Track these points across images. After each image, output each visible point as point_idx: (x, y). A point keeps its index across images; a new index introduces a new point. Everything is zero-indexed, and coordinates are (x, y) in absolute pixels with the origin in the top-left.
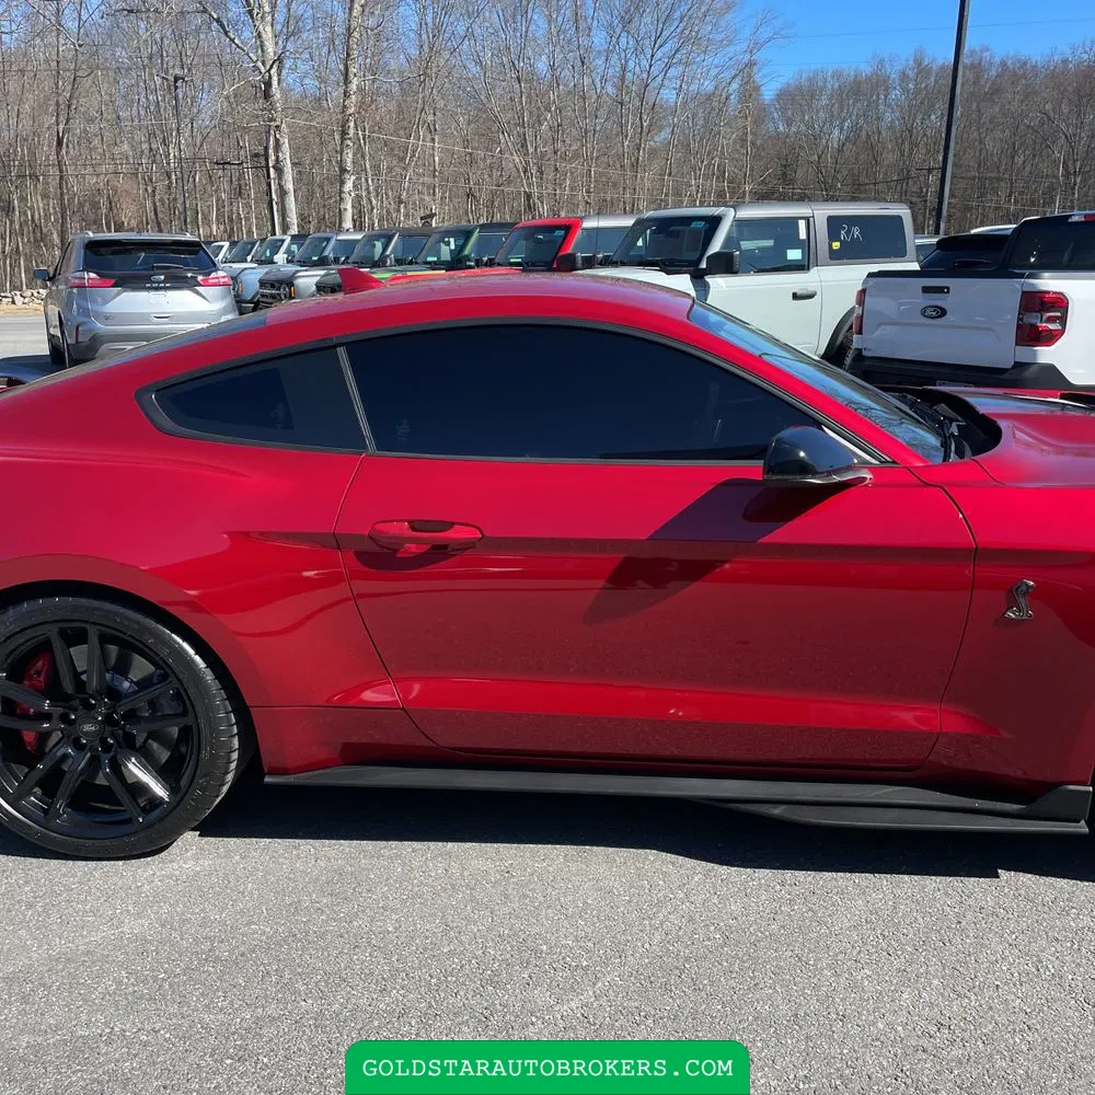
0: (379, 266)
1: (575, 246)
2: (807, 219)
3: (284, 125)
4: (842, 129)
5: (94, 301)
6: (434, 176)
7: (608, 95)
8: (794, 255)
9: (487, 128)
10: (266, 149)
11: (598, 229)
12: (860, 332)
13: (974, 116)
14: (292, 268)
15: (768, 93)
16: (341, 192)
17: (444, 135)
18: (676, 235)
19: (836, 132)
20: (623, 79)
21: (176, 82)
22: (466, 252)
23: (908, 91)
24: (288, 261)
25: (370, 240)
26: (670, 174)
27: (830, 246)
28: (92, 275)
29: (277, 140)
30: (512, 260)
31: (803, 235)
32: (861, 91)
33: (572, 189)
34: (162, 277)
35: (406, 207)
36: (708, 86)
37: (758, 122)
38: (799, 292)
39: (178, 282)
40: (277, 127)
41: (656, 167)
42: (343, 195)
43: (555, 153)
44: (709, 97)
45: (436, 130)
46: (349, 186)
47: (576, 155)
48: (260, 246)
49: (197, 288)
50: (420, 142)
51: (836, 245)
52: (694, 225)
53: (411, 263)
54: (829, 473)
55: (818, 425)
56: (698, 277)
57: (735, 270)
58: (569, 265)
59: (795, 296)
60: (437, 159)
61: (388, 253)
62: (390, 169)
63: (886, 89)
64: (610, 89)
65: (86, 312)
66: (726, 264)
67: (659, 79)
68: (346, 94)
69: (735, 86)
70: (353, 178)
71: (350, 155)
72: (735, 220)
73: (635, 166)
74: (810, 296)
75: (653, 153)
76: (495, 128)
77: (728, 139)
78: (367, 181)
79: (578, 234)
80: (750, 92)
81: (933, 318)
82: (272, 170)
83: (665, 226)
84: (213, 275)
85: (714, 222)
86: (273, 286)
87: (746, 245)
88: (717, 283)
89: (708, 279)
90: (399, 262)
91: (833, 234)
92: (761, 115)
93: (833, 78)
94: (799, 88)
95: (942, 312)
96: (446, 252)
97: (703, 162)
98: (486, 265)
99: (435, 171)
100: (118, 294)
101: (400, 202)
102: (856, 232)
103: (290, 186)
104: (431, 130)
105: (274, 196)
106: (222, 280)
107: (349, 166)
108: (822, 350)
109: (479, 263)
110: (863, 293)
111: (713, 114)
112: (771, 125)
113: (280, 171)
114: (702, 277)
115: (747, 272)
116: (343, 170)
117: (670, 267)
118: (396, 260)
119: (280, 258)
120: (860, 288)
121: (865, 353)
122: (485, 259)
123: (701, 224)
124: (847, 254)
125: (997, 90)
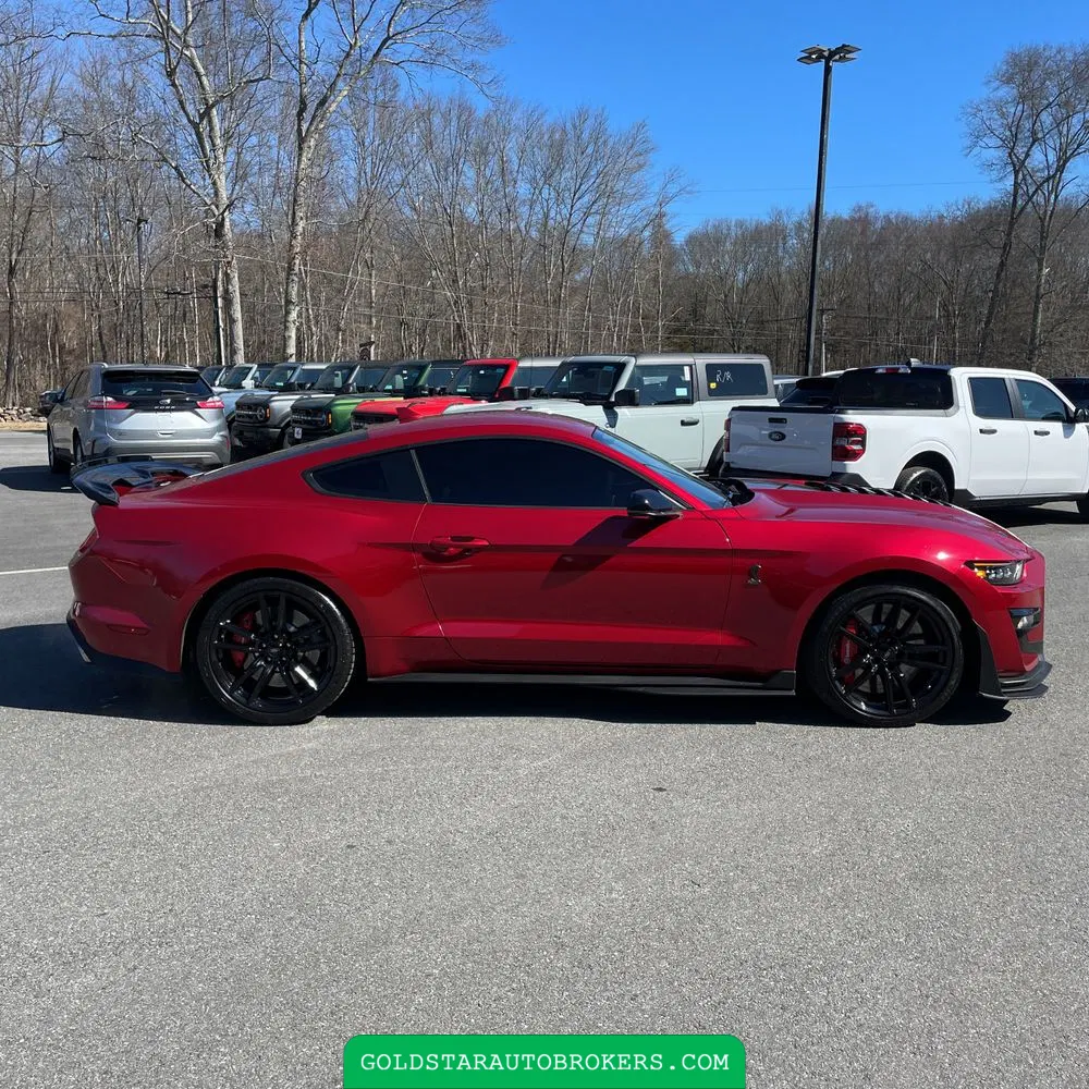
0: (344, 393)
1: (513, 380)
2: (691, 366)
3: (234, 261)
4: (745, 271)
5: (110, 420)
6: (371, 307)
7: (532, 239)
8: (681, 392)
9: (418, 265)
10: (215, 281)
11: (531, 368)
12: (728, 450)
13: (863, 263)
14: (262, 393)
15: (679, 239)
16: (286, 321)
17: (379, 270)
18: (593, 374)
19: (741, 275)
20: (545, 225)
21: (139, 223)
22: (421, 383)
23: (803, 240)
24: (256, 387)
25: (332, 370)
26: (590, 308)
27: (709, 386)
28: (110, 399)
29: (226, 275)
30: (459, 390)
31: (687, 377)
32: (762, 238)
33: (499, 321)
34: (168, 401)
35: (343, 335)
36: (623, 232)
37: (669, 264)
38: (686, 420)
39: (180, 405)
40: (228, 262)
41: (576, 304)
42: (288, 324)
43: (484, 289)
44: (625, 243)
45: (373, 266)
46: (293, 315)
47: (503, 291)
48: (226, 372)
49: (197, 410)
50: (358, 276)
51: (713, 385)
52: (605, 368)
53: (372, 390)
54: (660, 511)
55: (657, 490)
56: (609, 409)
57: (637, 401)
58: (508, 395)
59: (683, 423)
60: (374, 291)
61: (350, 381)
62: (328, 300)
63: (784, 238)
64: (534, 234)
65: (101, 429)
66: (629, 399)
67: (579, 226)
68: (293, 236)
69: (647, 234)
70: (297, 308)
71: (296, 289)
72: (636, 366)
73: (557, 301)
74: (695, 423)
75: (574, 291)
76: (427, 264)
77: (641, 280)
78: (307, 310)
79: (515, 372)
80: (661, 237)
81: (776, 440)
82: (219, 300)
83: (584, 369)
84: (210, 399)
85: (621, 367)
86: (250, 408)
87: (647, 381)
88: (623, 412)
89: (617, 409)
90: (361, 389)
91: (711, 378)
92: (672, 258)
93: (736, 226)
94: (706, 235)
95: (783, 437)
96: (400, 381)
97: (619, 300)
98: (439, 394)
99: (371, 302)
100: (131, 414)
101: (339, 329)
102: (728, 375)
103: (238, 315)
104: (369, 266)
105: (221, 324)
106: (217, 404)
107: (294, 298)
108: (705, 464)
109: (432, 393)
110: (728, 422)
111: (628, 258)
112: (681, 267)
113: (228, 302)
114: (612, 408)
115: (648, 404)
116: (288, 302)
117: (588, 399)
118: (358, 388)
119: (248, 383)
120: (727, 418)
121: (732, 465)
122: (438, 389)
123: (611, 369)
124: (721, 392)
125: (881, 242)
